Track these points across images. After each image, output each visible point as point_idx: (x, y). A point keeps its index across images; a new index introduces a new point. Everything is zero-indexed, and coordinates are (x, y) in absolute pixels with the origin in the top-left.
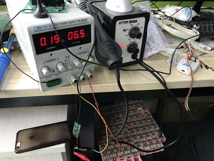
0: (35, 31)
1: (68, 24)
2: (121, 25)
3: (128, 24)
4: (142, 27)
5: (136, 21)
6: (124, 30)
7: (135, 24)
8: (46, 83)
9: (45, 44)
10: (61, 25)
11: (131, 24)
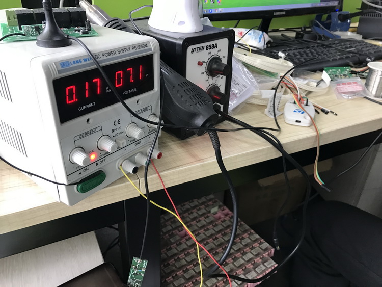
0: (59, 72)
1: (117, 54)
2: (194, 54)
3: (205, 52)
4: (224, 57)
5: (216, 46)
6: (200, 64)
7: (214, 52)
8: (78, 183)
9: (75, 100)
10: (105, 57)
11: (209, 51)
